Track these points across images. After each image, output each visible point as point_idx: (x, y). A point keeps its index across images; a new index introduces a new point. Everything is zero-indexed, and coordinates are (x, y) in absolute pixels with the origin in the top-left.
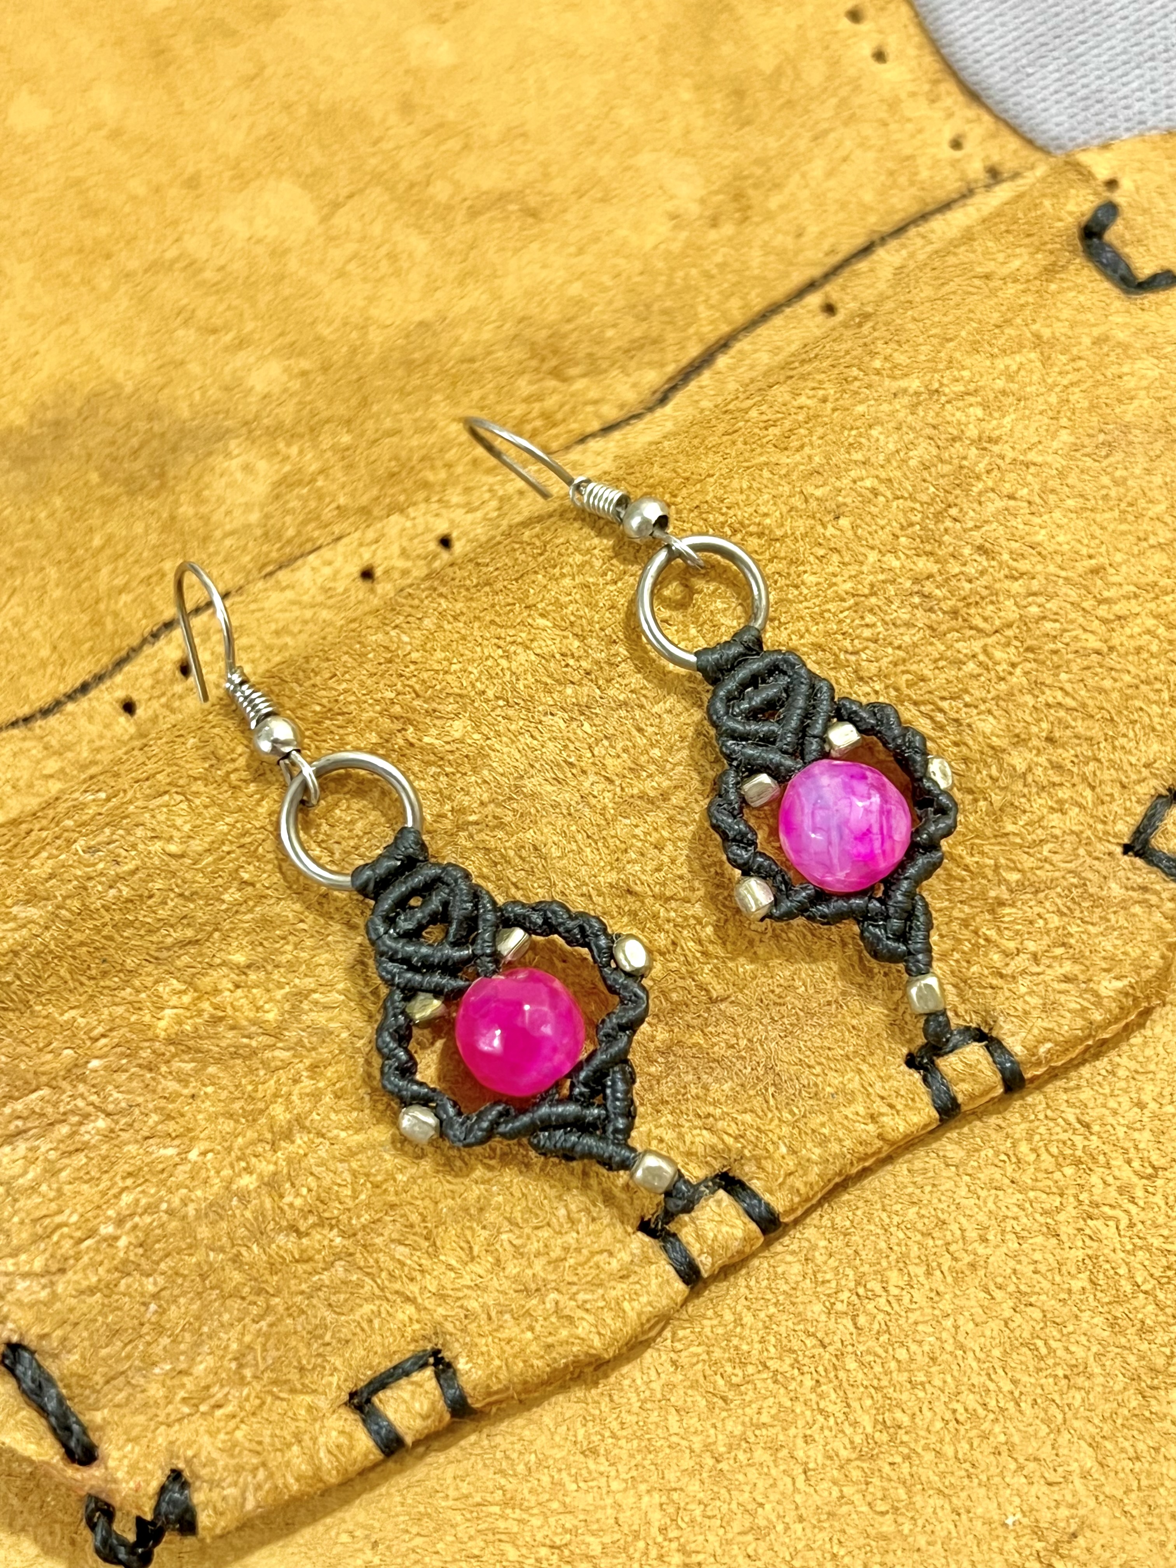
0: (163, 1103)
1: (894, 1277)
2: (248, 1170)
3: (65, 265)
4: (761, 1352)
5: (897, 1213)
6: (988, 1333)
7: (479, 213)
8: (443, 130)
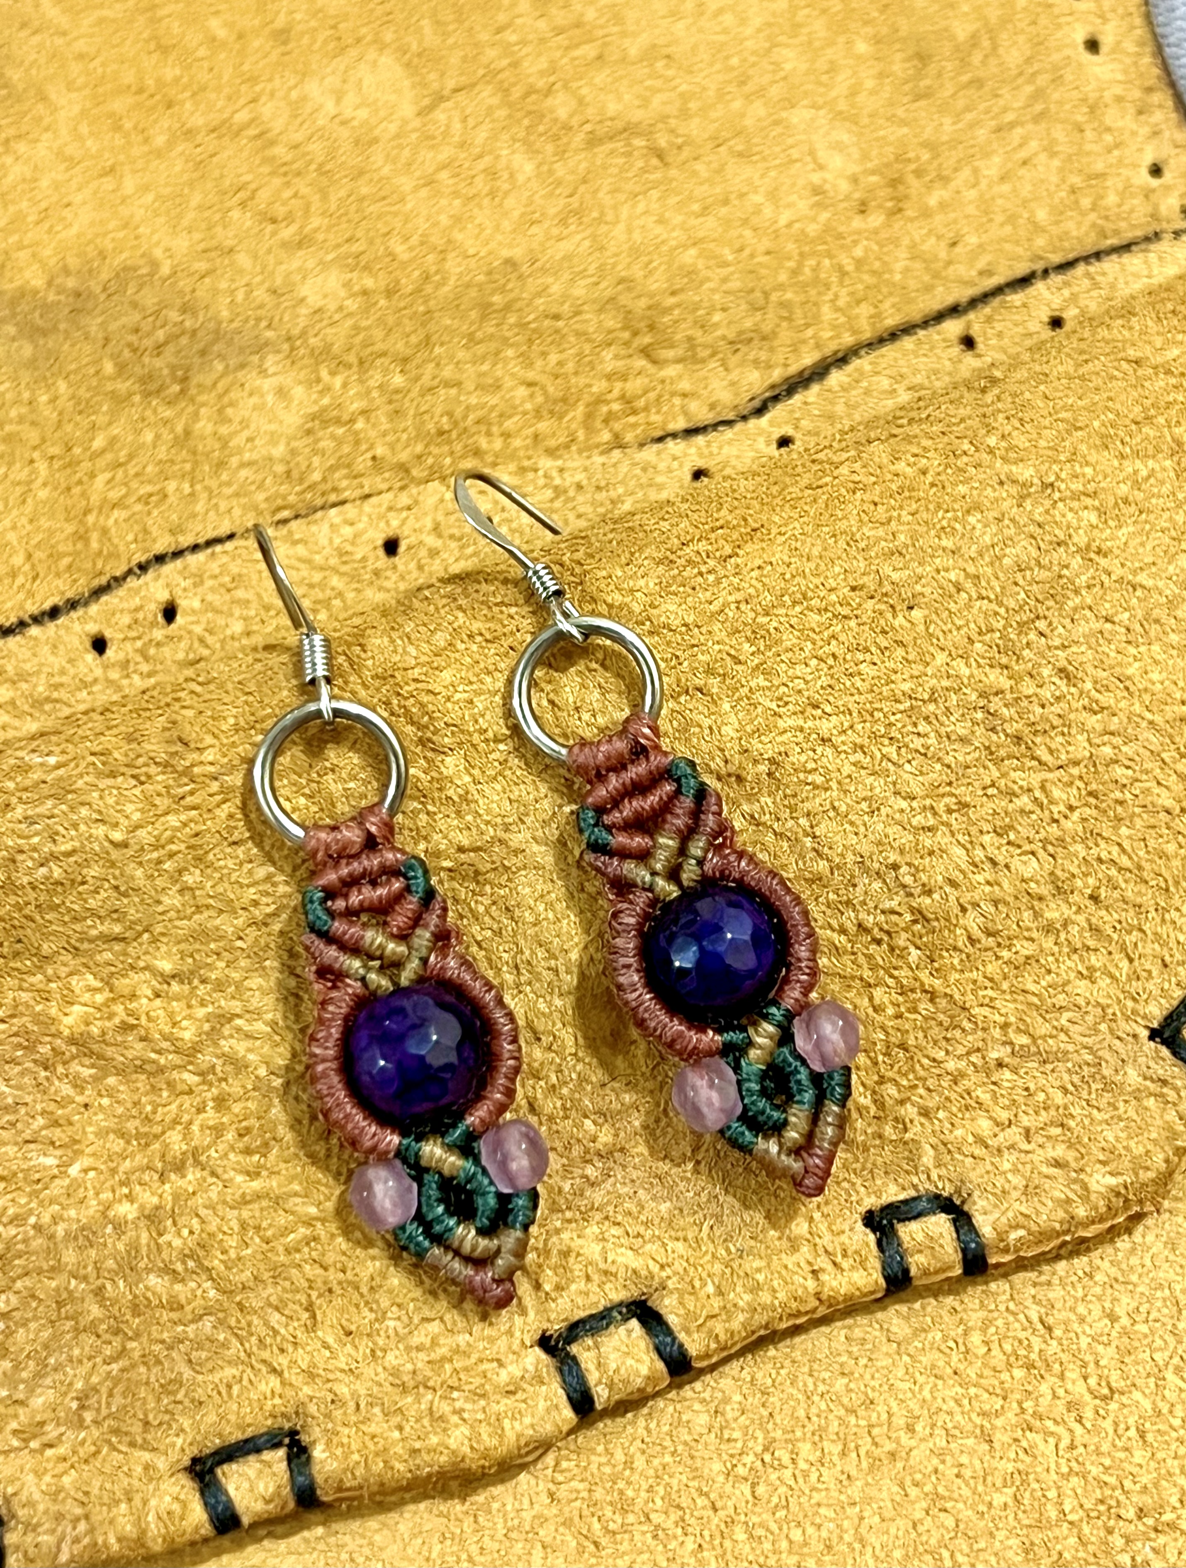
0: (52, 1106)
2: (130, 1198)
3: (118, 105)
4: (647, 1502)
5: (824, 1381)
6: (893, 1531)
7: (600, 141)
8: (577, 31)
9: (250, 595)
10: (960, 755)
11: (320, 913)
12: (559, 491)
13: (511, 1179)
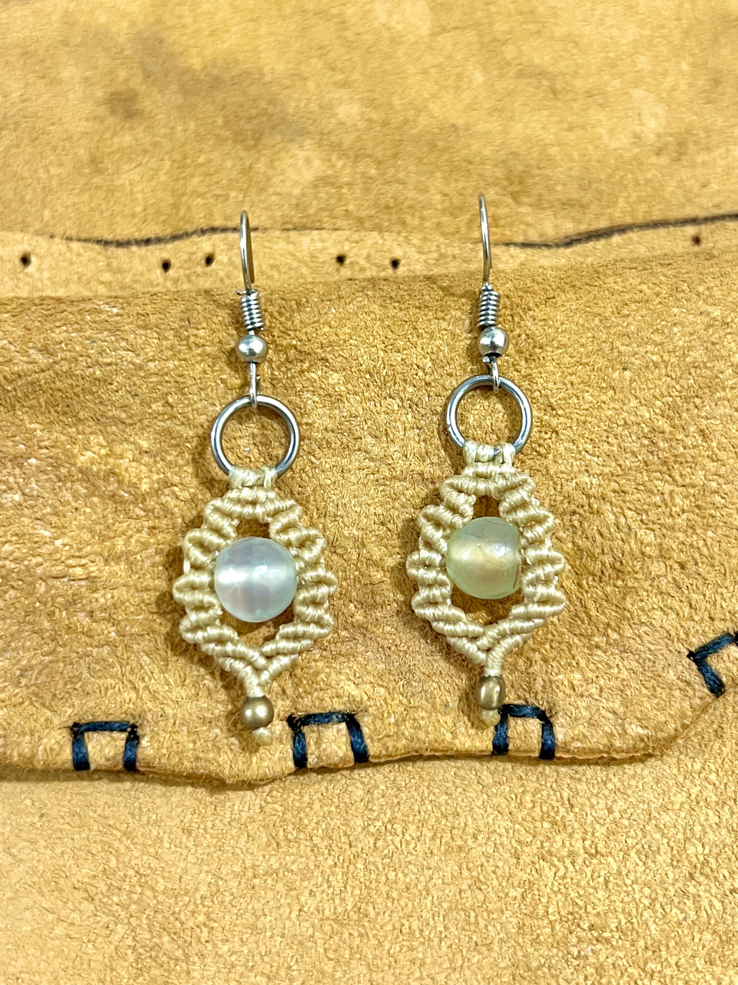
0: (58, 503)
5: (434, 794)
7: (525, 76)
8: (530, 16)
10: (628, 462)
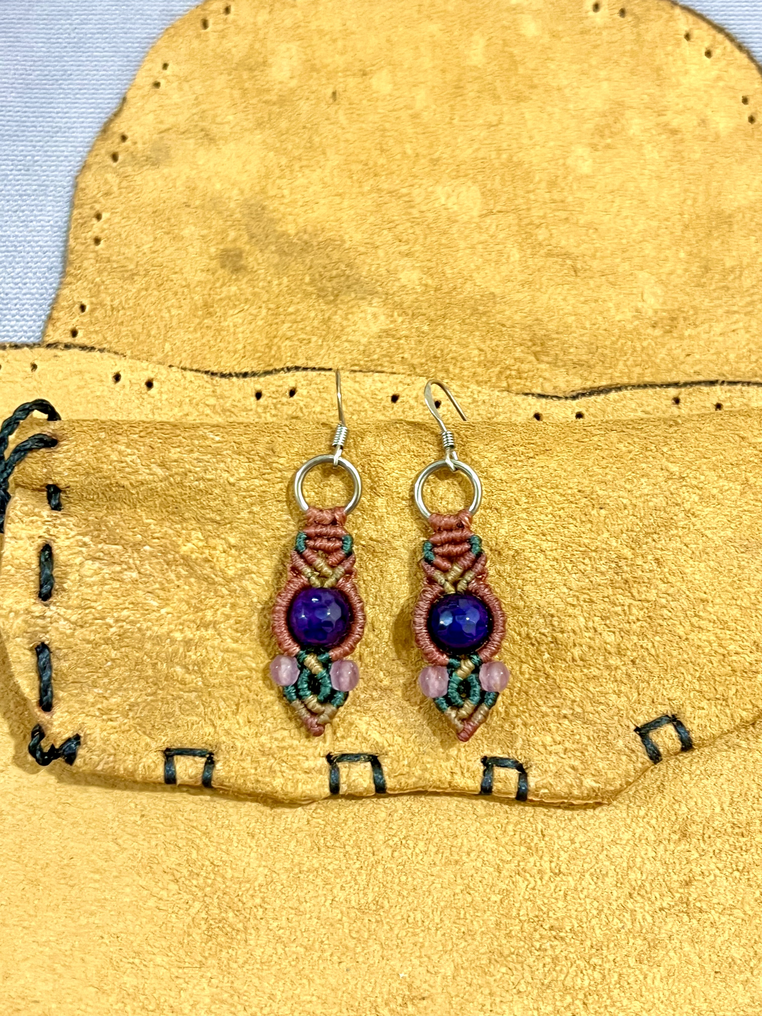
0: (164, 582)
1: (421, 844)
2: (182, 631)
3: (355, 167)
4: (346, 840)
5: (440, 819)
6: (444, 893)
7: (552, 256)
8: (561, 204)
9: (328, 397)
10: (598, 579)
11: (302, 543)
12: (475, 401)
13: (339, 684)
